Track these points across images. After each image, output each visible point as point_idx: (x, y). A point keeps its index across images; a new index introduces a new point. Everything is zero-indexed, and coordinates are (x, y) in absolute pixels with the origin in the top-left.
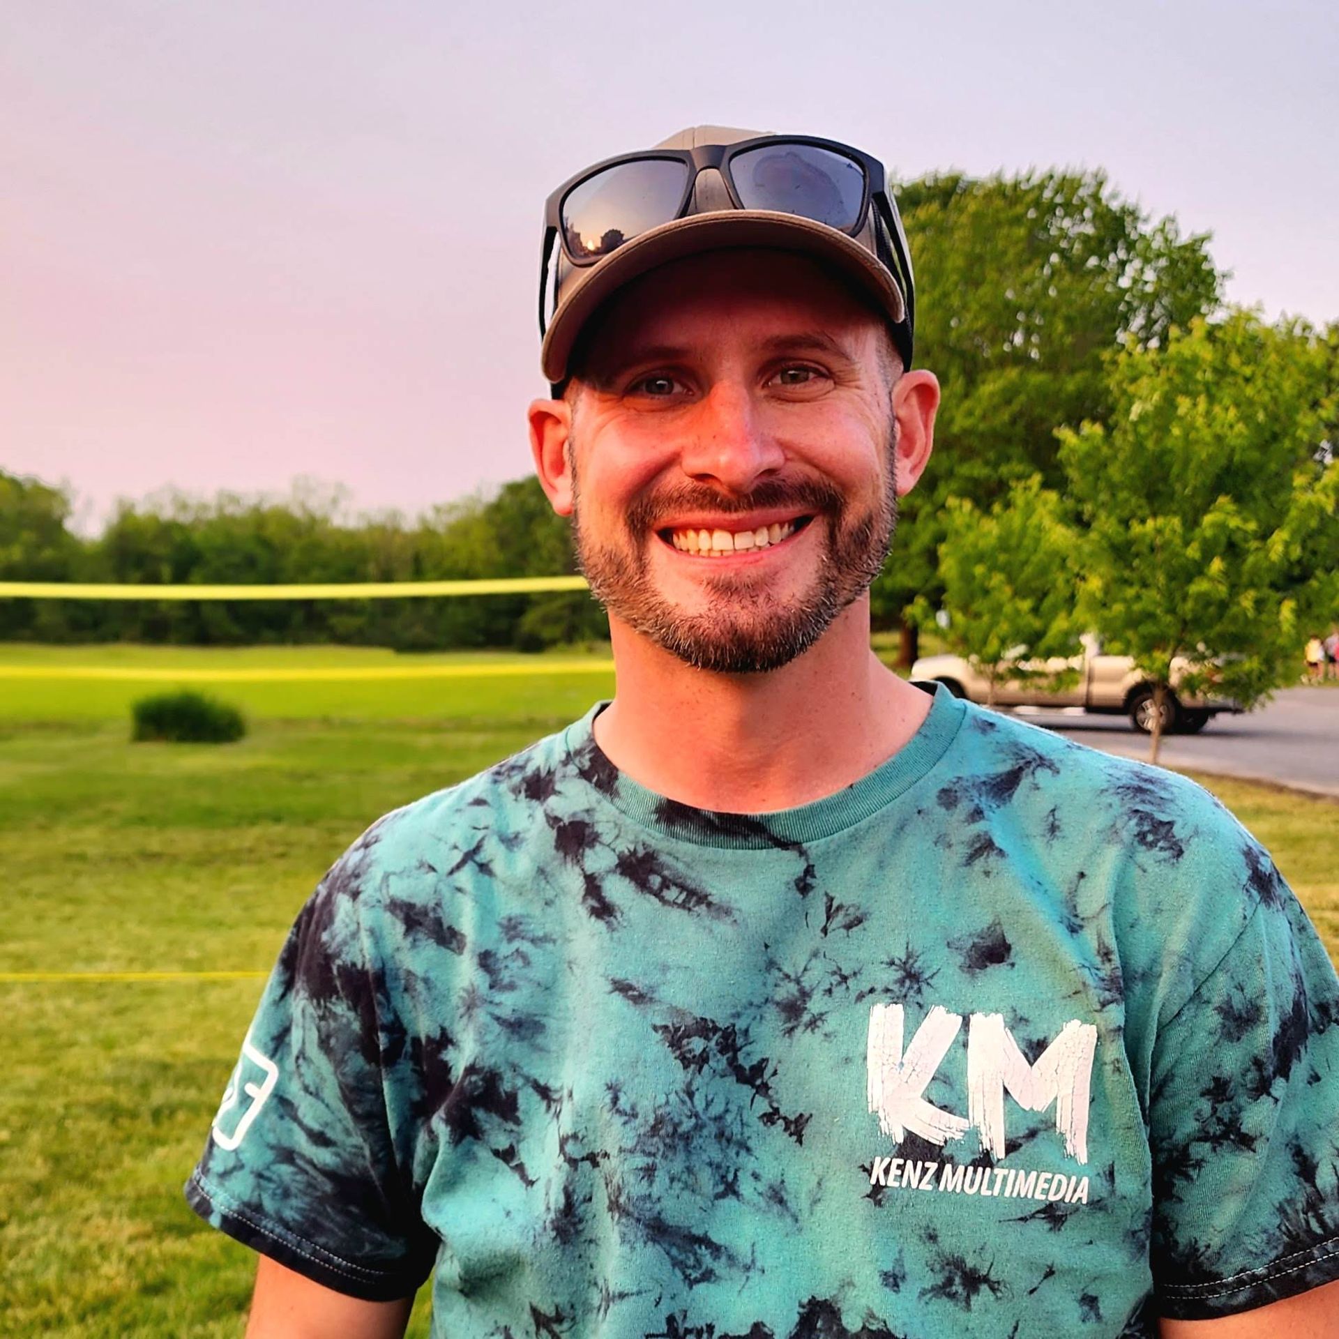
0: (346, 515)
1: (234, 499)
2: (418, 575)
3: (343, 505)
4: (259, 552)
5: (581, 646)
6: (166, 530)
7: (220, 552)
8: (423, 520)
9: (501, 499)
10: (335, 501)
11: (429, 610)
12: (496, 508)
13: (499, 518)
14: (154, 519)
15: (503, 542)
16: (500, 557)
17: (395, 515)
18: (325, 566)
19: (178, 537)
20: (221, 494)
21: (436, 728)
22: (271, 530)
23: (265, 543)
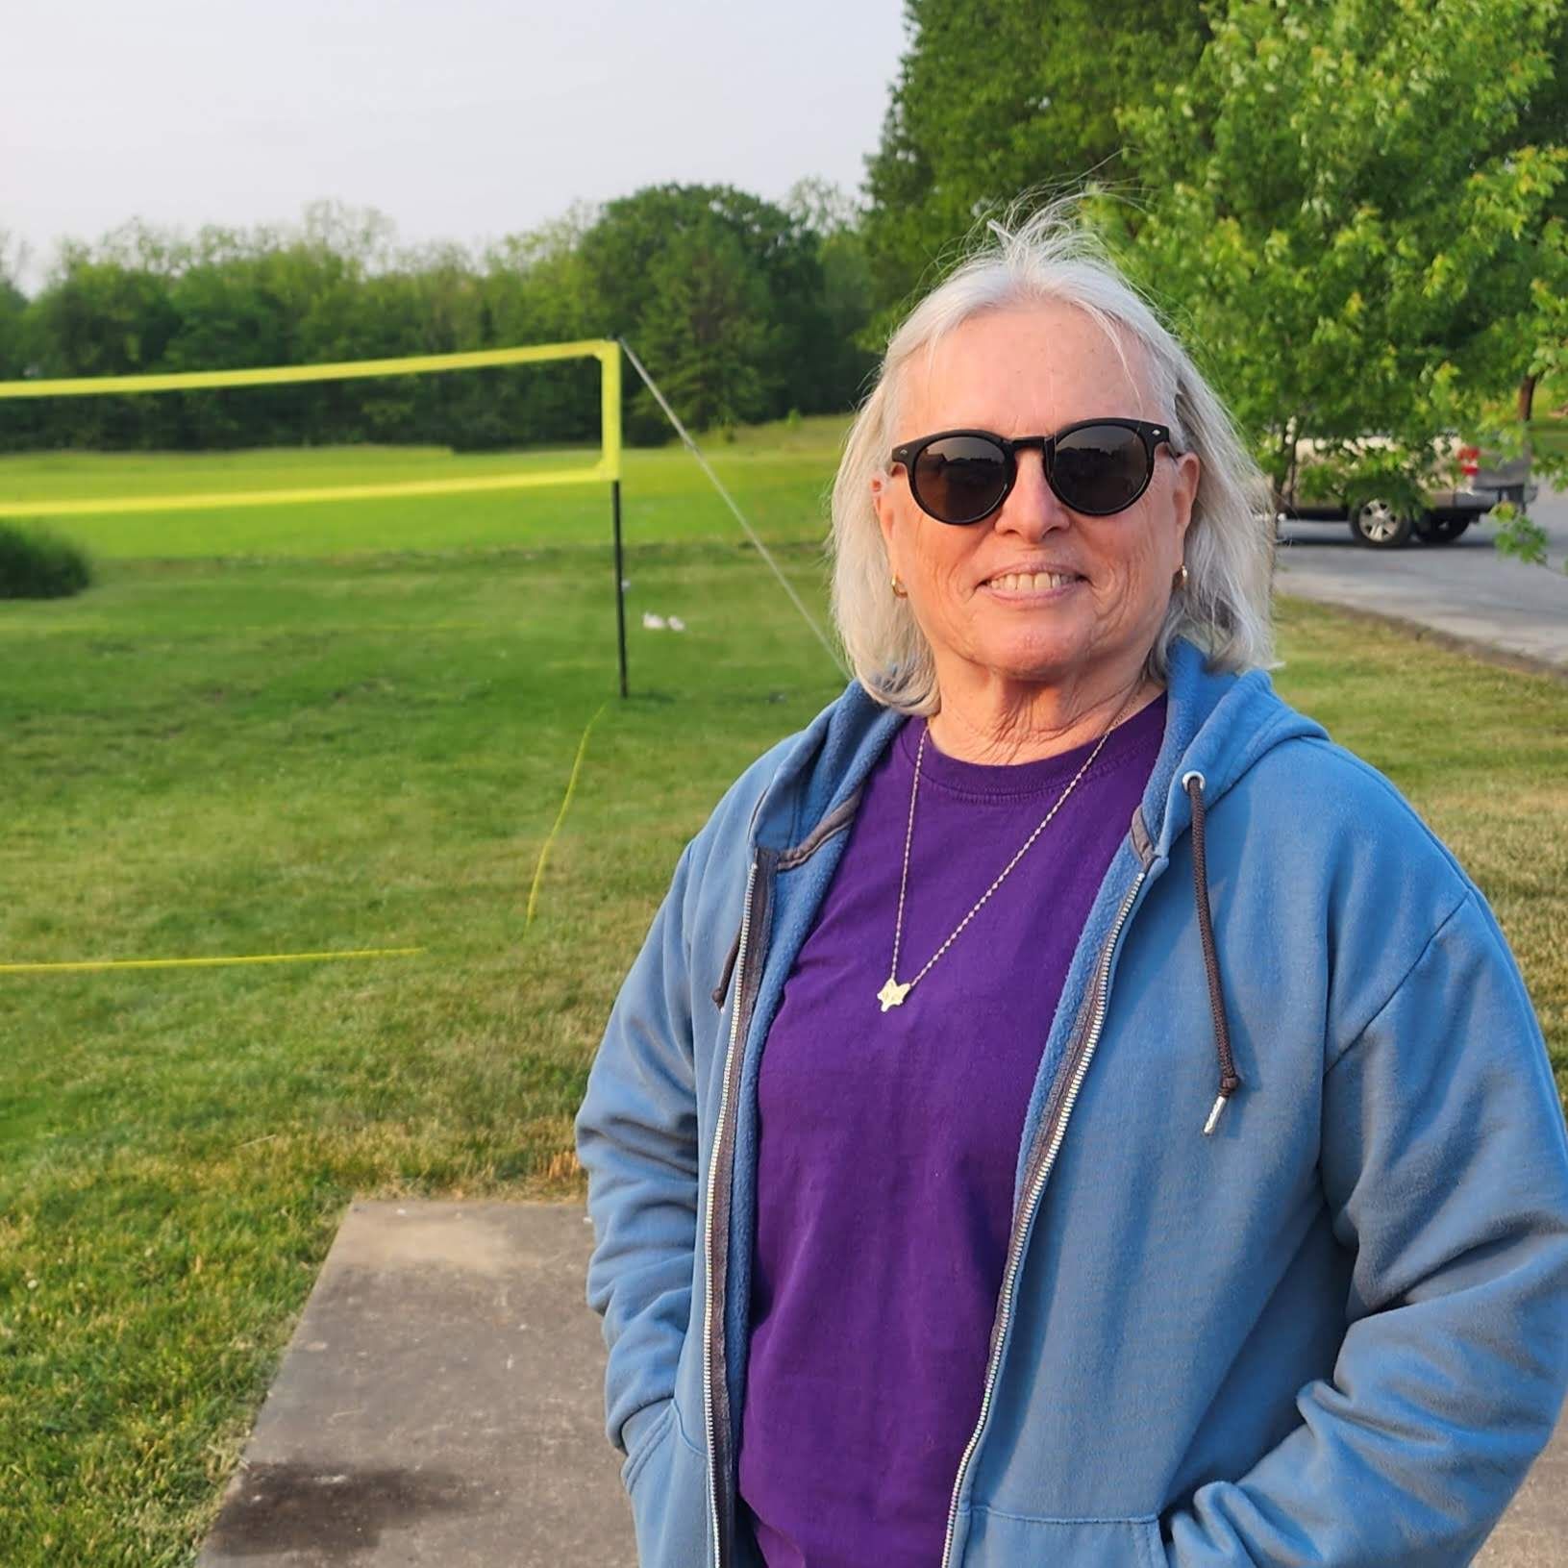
0: (382, 257)
1: (226, 240)
2: (489, 339)
3: (380, 241)
4: (262, 312)
5: (718, 433)
6: (130, 287)
7: (206, 315)
8: (493, 260)
9: (603, 222)
10: (367, 237)
11: (506, 389)
12: (595, 240)
13: (601, 253)
14: (114, 270)
15: (608, 287)
16: (604, 310)
17: (451, 253)
18: (354, 332)
19: (148, 297)
20: (205, 233)
21: (366, 568)
22: (278, 282)
23: (269, 300)
